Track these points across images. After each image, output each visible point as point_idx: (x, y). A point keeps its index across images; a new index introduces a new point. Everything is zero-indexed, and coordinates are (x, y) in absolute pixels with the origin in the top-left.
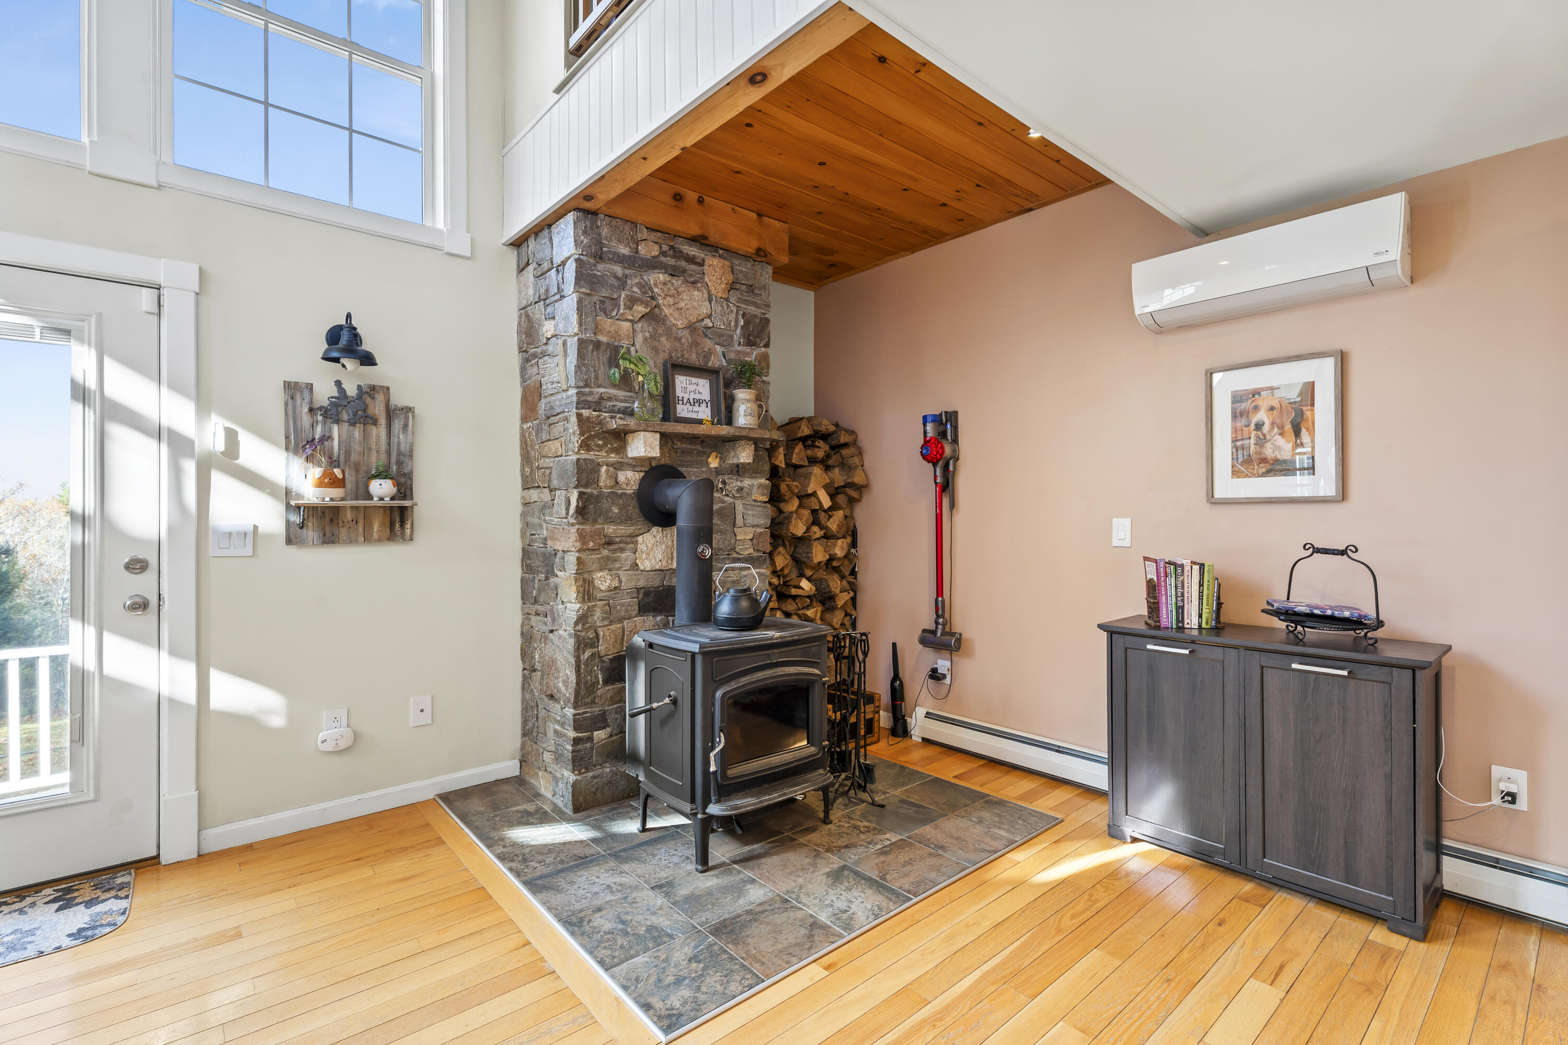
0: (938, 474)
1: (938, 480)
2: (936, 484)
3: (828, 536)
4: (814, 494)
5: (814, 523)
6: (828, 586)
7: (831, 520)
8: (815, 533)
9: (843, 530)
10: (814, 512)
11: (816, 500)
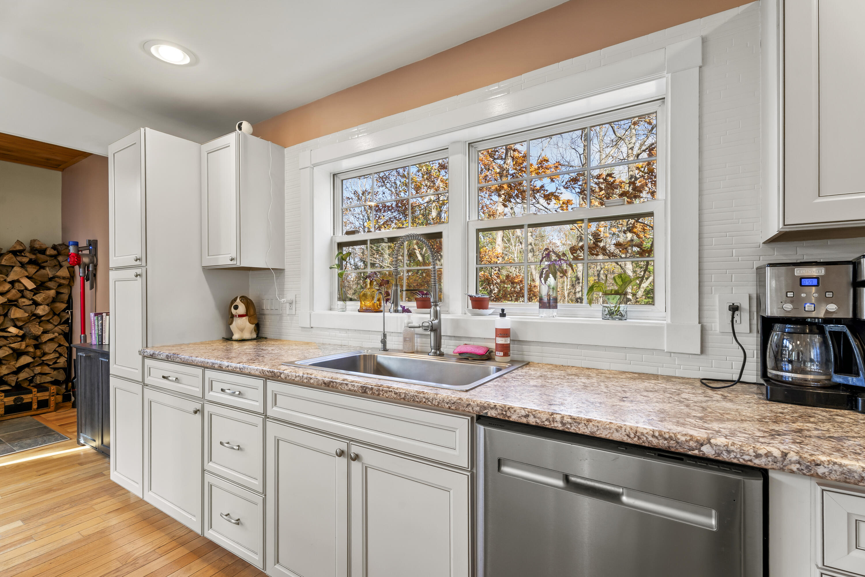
0: (81, 272)
1: (81, 275)
2: (80, 276)
3: (36, 304)
4: (18, 281)
5: (23, 297)
6: (30, 331)
7: (37, 295)
8: (24, 302)
9: (48, 300)
10: (21, 291)
11: (20, 284)
